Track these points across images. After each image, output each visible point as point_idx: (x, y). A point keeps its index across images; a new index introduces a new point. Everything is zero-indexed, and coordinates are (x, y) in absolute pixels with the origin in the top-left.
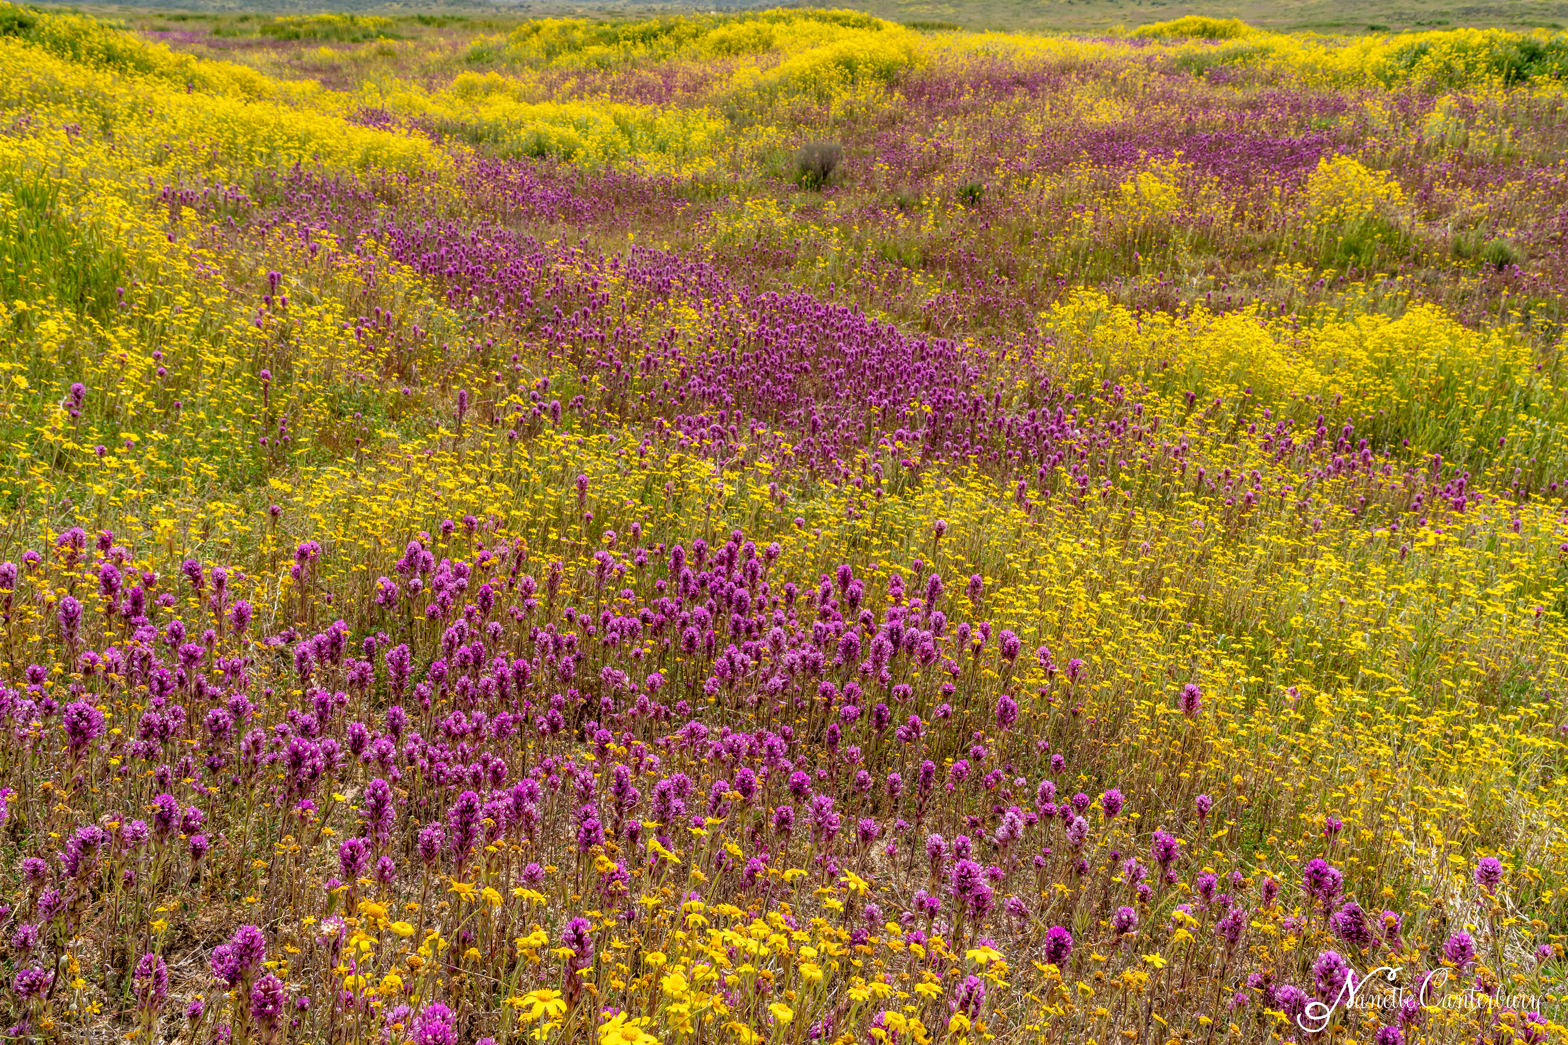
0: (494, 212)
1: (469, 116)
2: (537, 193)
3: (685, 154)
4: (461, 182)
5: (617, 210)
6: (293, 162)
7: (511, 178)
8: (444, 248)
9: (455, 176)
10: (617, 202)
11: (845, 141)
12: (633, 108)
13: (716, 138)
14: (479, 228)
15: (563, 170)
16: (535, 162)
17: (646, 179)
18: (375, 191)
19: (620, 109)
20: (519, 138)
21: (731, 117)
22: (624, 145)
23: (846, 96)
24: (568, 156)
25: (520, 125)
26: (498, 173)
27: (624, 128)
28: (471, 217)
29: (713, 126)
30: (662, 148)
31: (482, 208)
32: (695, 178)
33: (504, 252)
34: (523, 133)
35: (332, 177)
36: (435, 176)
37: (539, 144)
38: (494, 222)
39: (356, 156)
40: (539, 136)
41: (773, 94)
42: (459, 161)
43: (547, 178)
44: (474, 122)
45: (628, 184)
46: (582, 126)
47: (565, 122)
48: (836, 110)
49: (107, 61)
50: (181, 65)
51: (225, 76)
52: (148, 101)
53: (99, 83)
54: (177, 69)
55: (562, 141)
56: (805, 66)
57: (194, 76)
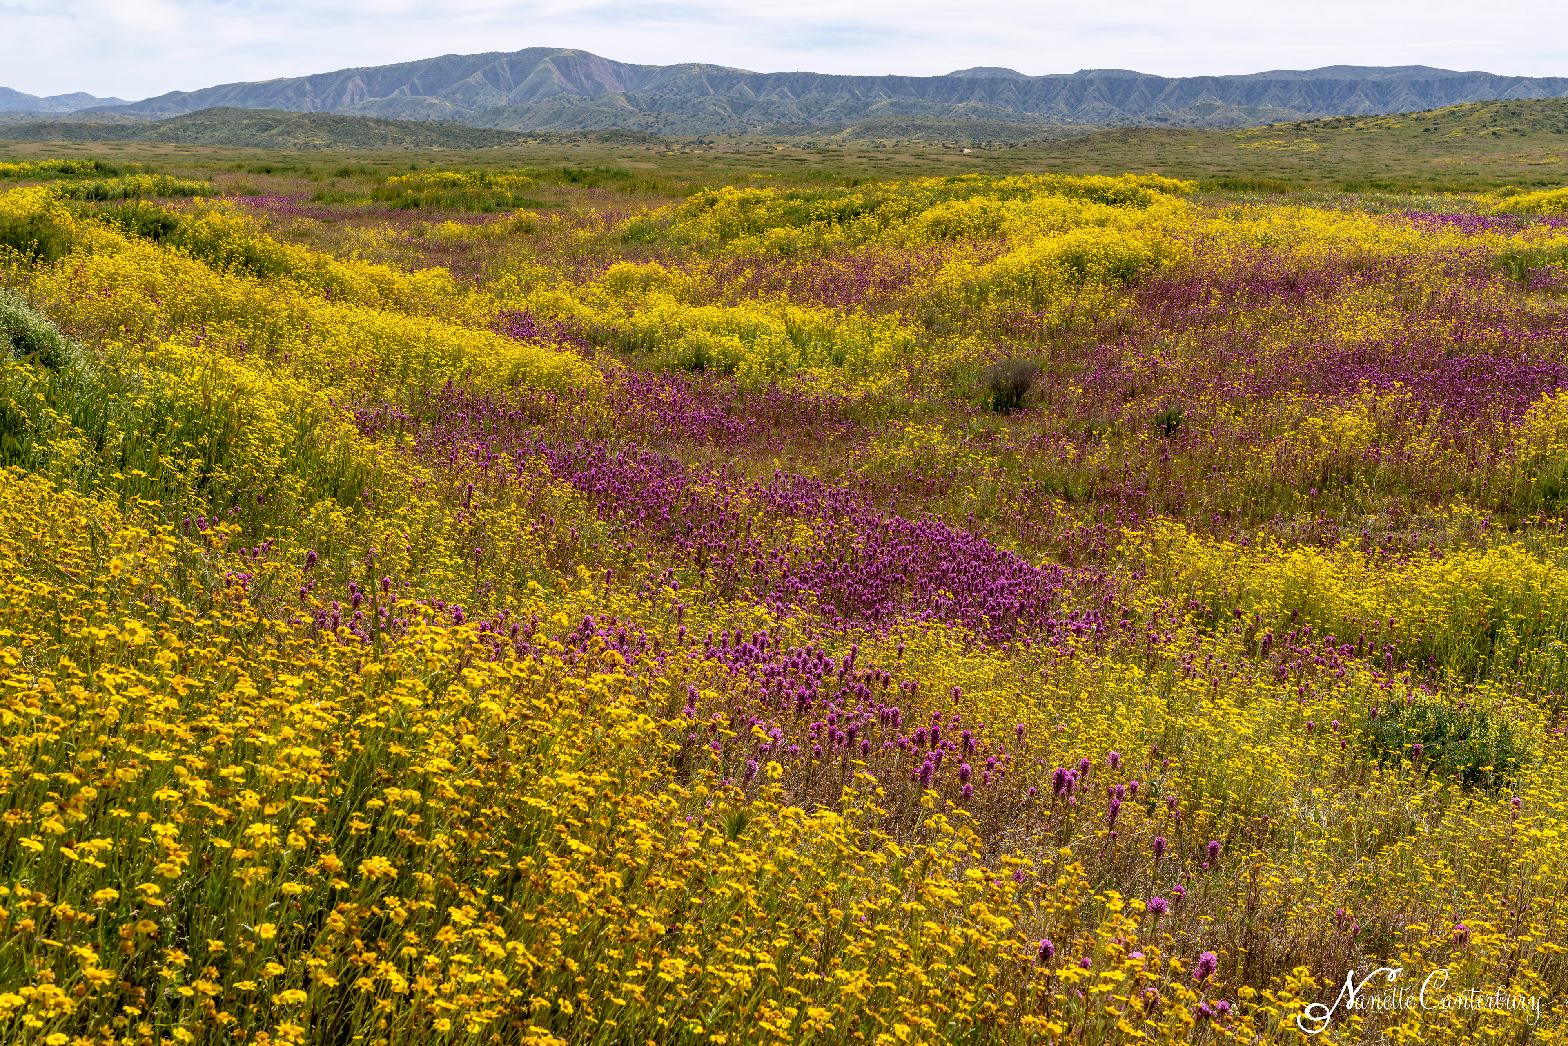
0: (643, 434)
1: (620, 321)
2: (690, 413)
3: (863, 369)
4: (610, 401)
5: (774, 432)
6: (446, 379)
7: (663, 396)
8: (594, 469)
9: (605, 393)
10: (777, 423)
11: (1054, 356)
12: (812, 311)
13: (905, 350)
14: (626, 449)
15: (722, 385)
16: (690, 377)
17: (811, 398)
18: (523, 409)
19: (796, 313)
20: (676, 349)
21: (929, 323)
22: (794, 357)
23: (1067, 301)
24: (729, 370)
25: (680, 333)
26: (649, 390)
27: (795, 336)
28: (618, 438)
29: (903, 335)
30: (839, 361)
31: (630, 428)
32: (867, 397)
33: (647, 473)
34: (681, 343)
35: (482, 396)
36: (584, 395)
37: (698, 356)
38: (640, 444)
39: (505, 373)
40: (698, 348)
41: (983, 294)
42: (609, 376)
43: (702, 396)
44: (628, 328)
45: (790, 406)
46: (748, 335)
47: (731, 328)
48: (1052, 317)
49: (246, 264)
50: (318, 266)
51: (363, 278)
52: (304, 315)
53: (257, 296)
54: (314, 271)
55: (724, 353)
56: (1027, 261)
57: (333, 279)
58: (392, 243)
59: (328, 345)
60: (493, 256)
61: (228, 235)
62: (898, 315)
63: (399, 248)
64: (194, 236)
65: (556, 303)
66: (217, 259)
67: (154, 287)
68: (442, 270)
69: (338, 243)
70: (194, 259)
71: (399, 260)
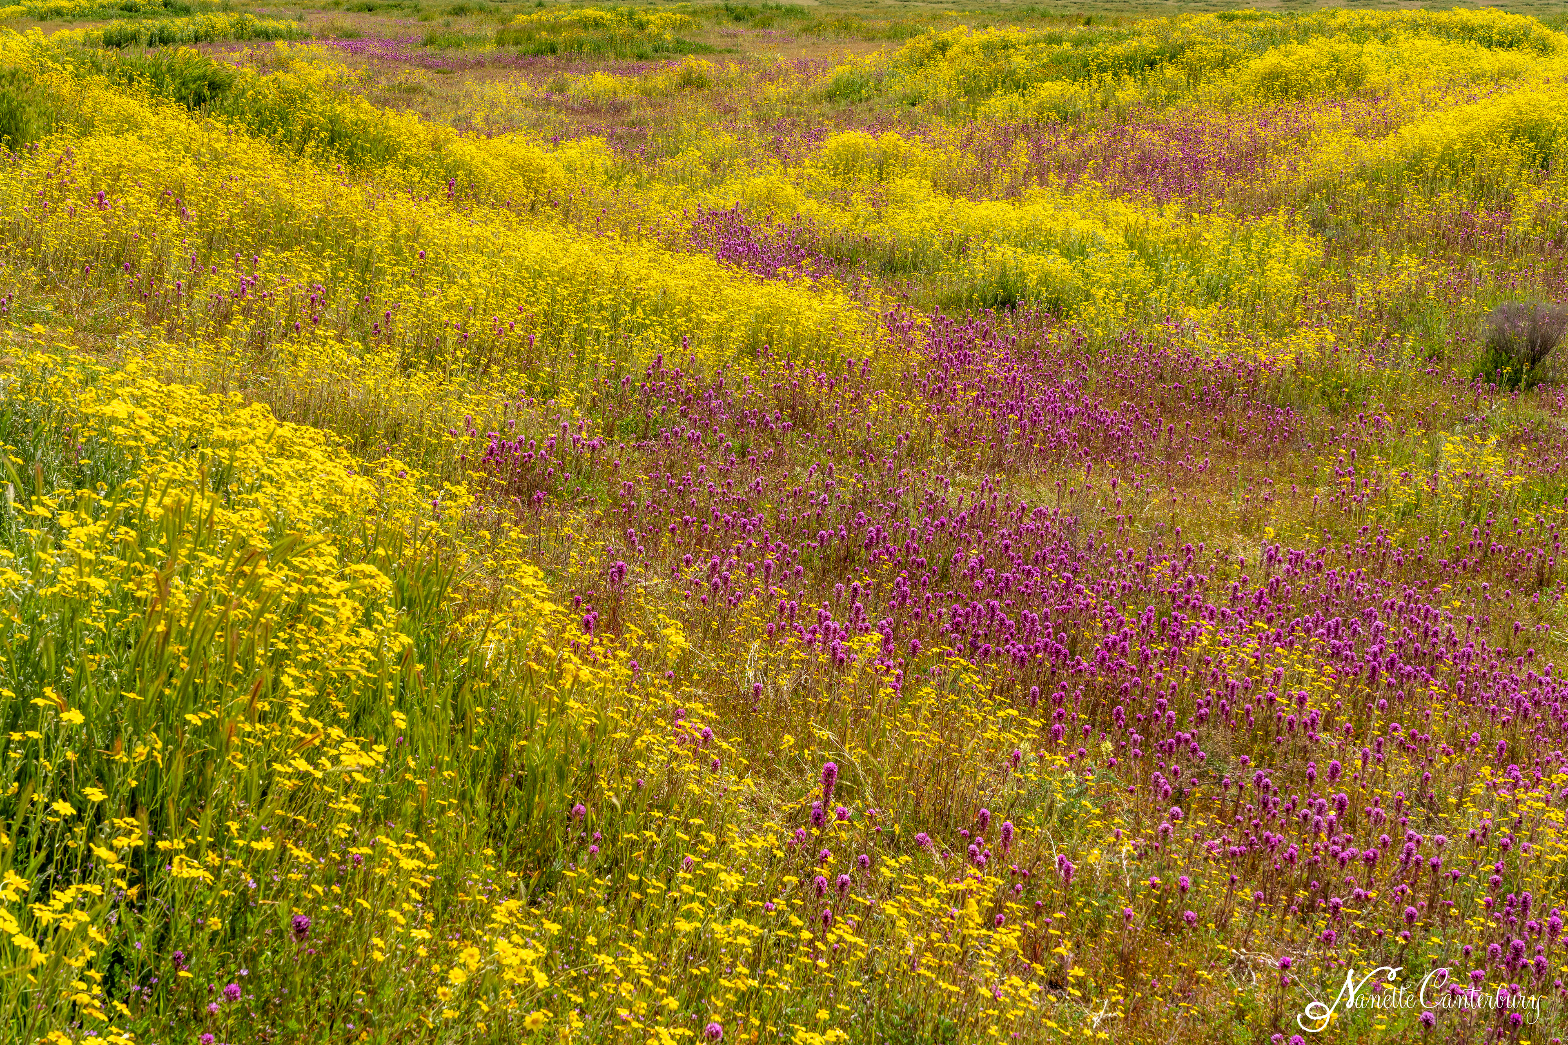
6: (652, 353)
12: (1147, 210)
19: (1122, 211)
20: (972, 274)
27: (1143, 253)
29: (1302, 250)
32: (1300, 363)
34: (976, 264)
37: (1005, 286)
40: (1004, 273)
44: (890, 237)
46: (1073, 251)
47: (1041, 238)
49: (332, 142)
50: (435, 145)
51: (501, 162)
52: (415, 235)
53: (342, 203)
54: (430, 153)
55: (1045, 280)
56: (1454, 134)
57: (457, 166)
58: (527, 101)
59: (454, 293)
60: (660, 121)
61: (304, 98)
62: (1282, 216)
63: (535, 109)
64: (255, 100)
65: (770, 197)
66: (288, 137)
67: (182, 188)
68: (598, 142)
69: (456, 102)
70: (253, 136)
71: (536, 125)
